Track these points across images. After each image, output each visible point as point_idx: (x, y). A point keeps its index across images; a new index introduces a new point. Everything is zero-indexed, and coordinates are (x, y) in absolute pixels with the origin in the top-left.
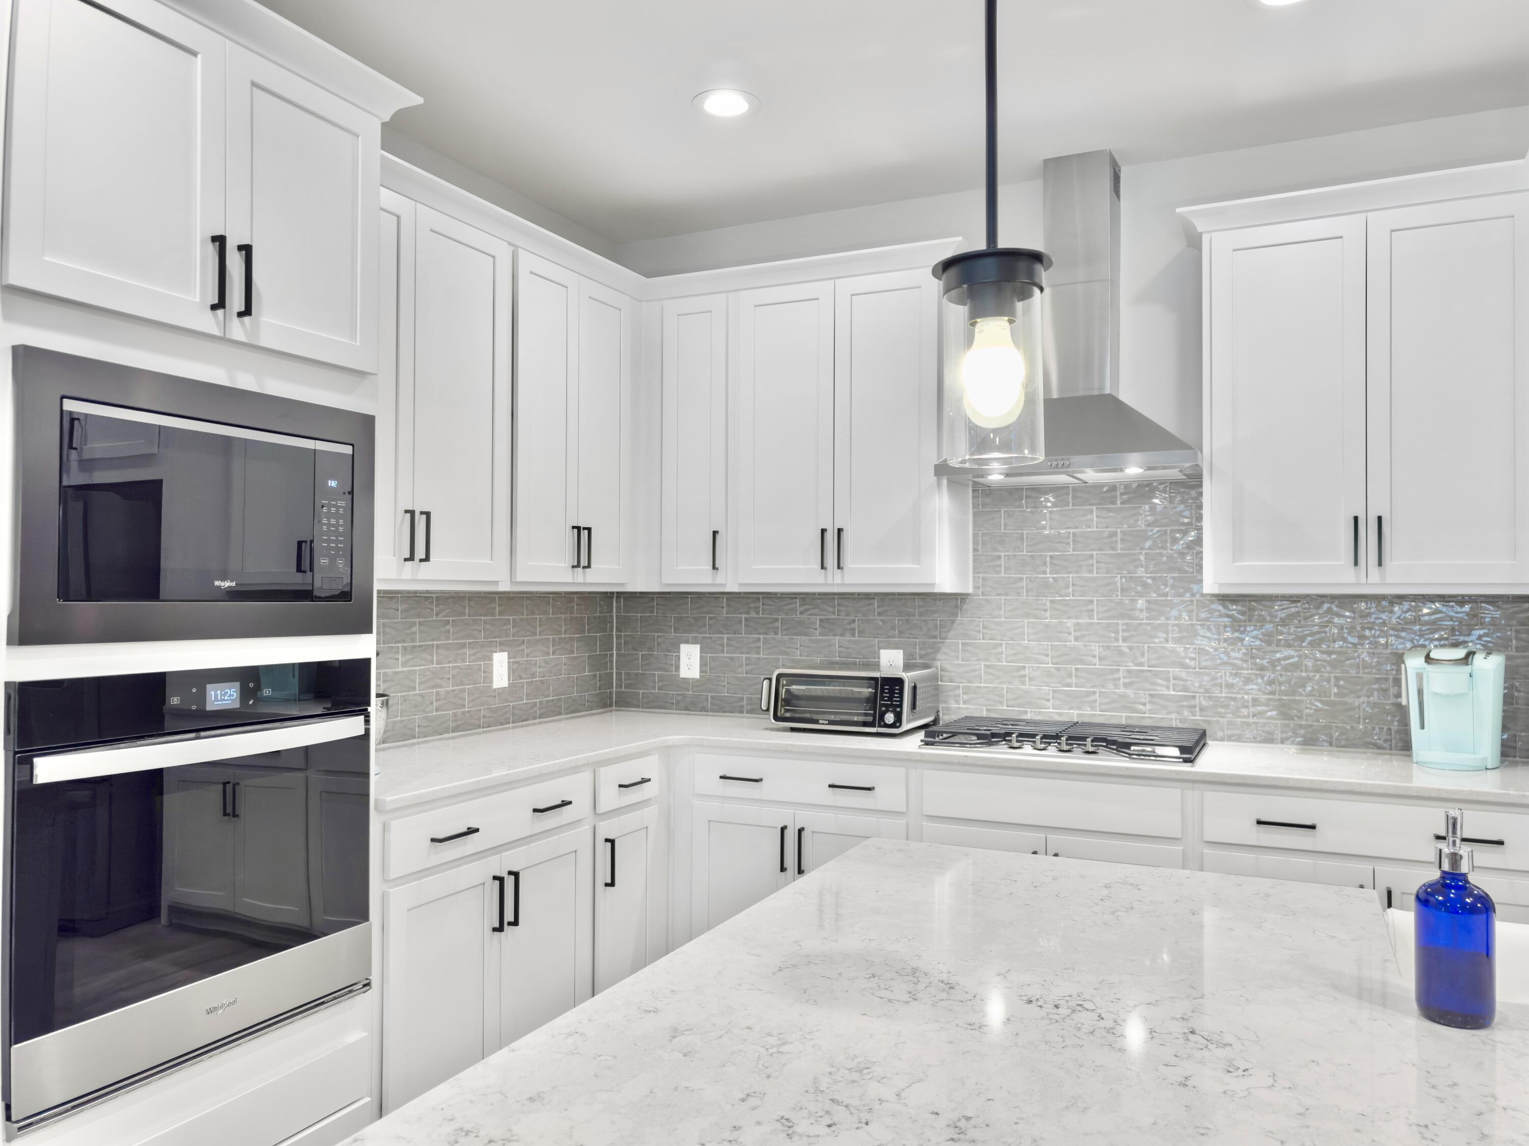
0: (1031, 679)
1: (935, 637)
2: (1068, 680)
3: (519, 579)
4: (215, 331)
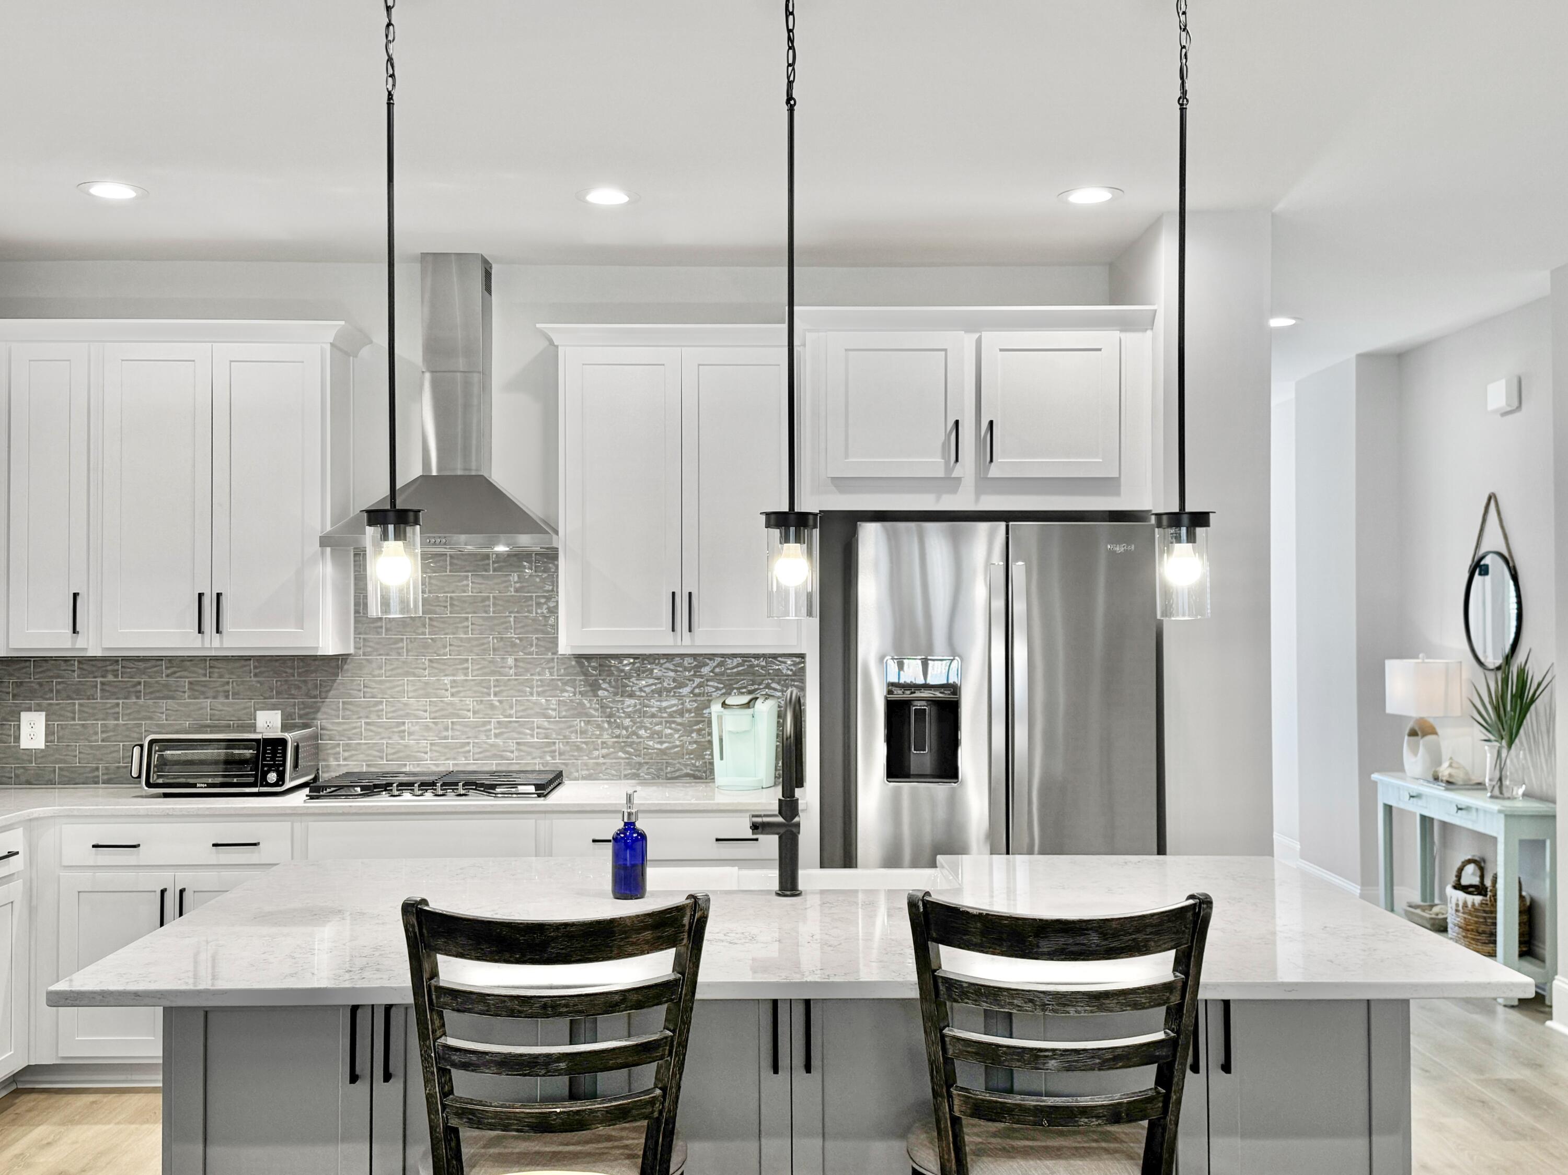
1: (315, 697)
2: (445, 734)
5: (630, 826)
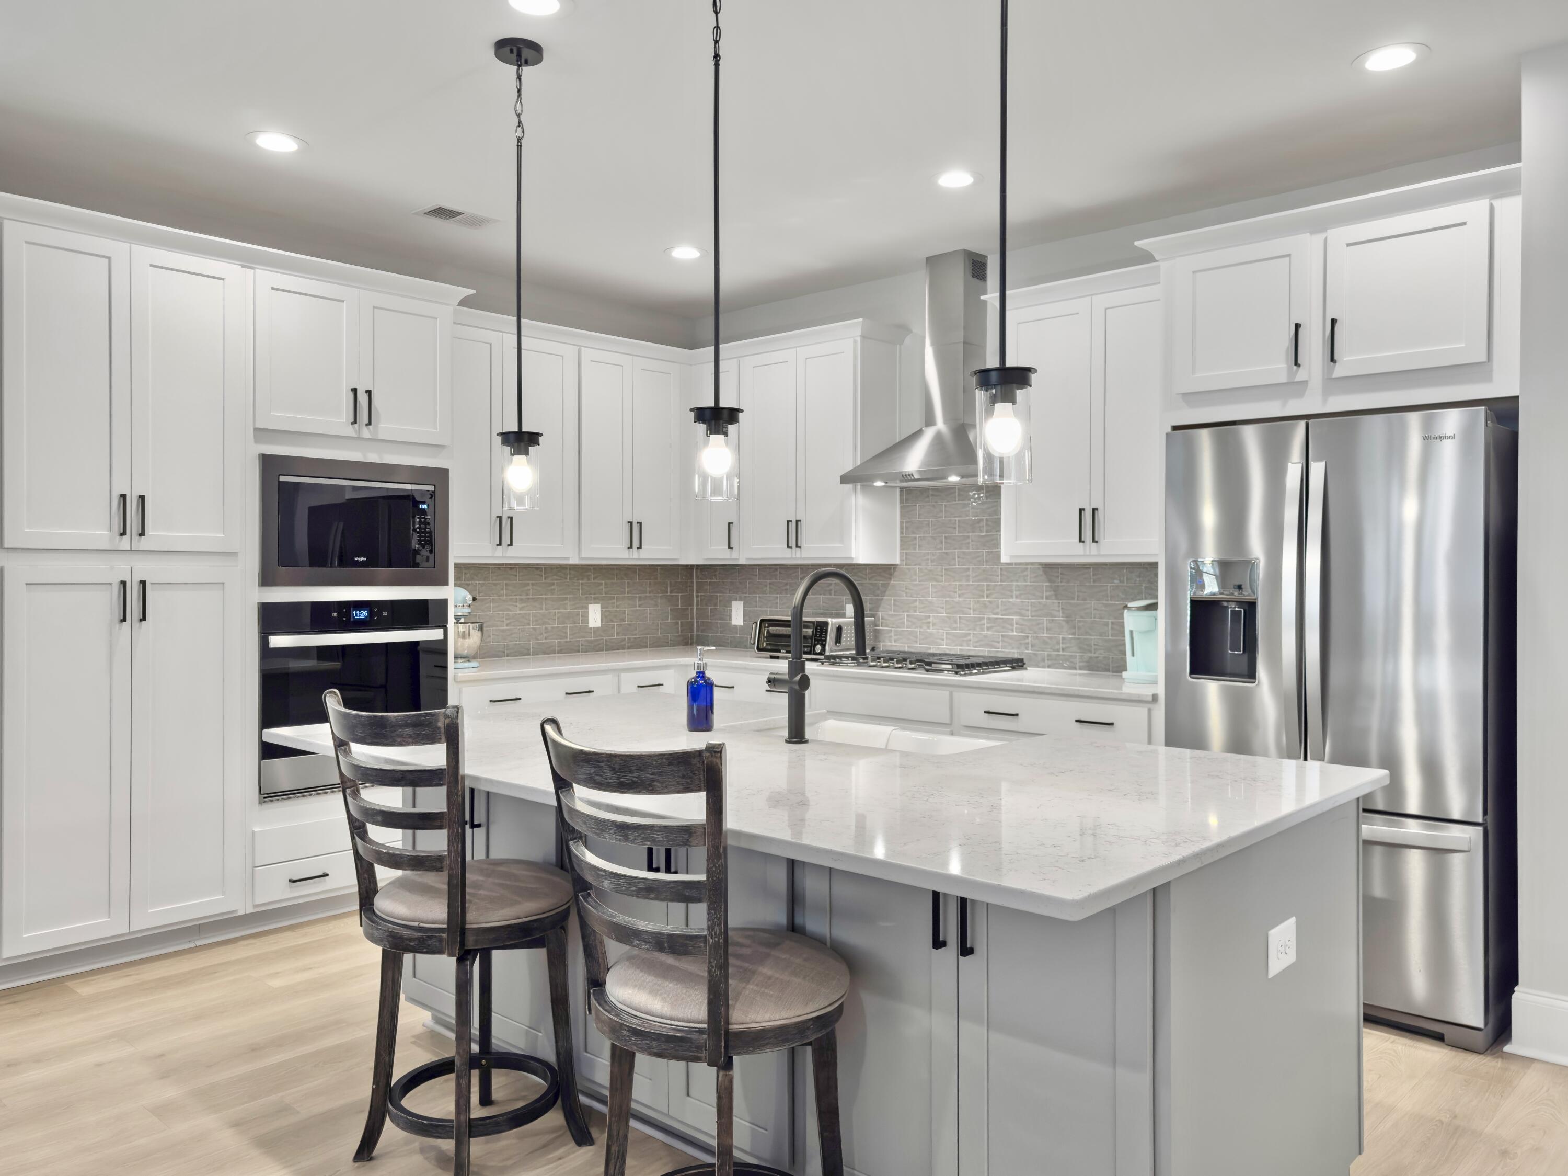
0: (933, 625)
1: (878, 595)
2: (955, 626)
3: (583, 556)
4: (354, 435)
5: (701, 674)
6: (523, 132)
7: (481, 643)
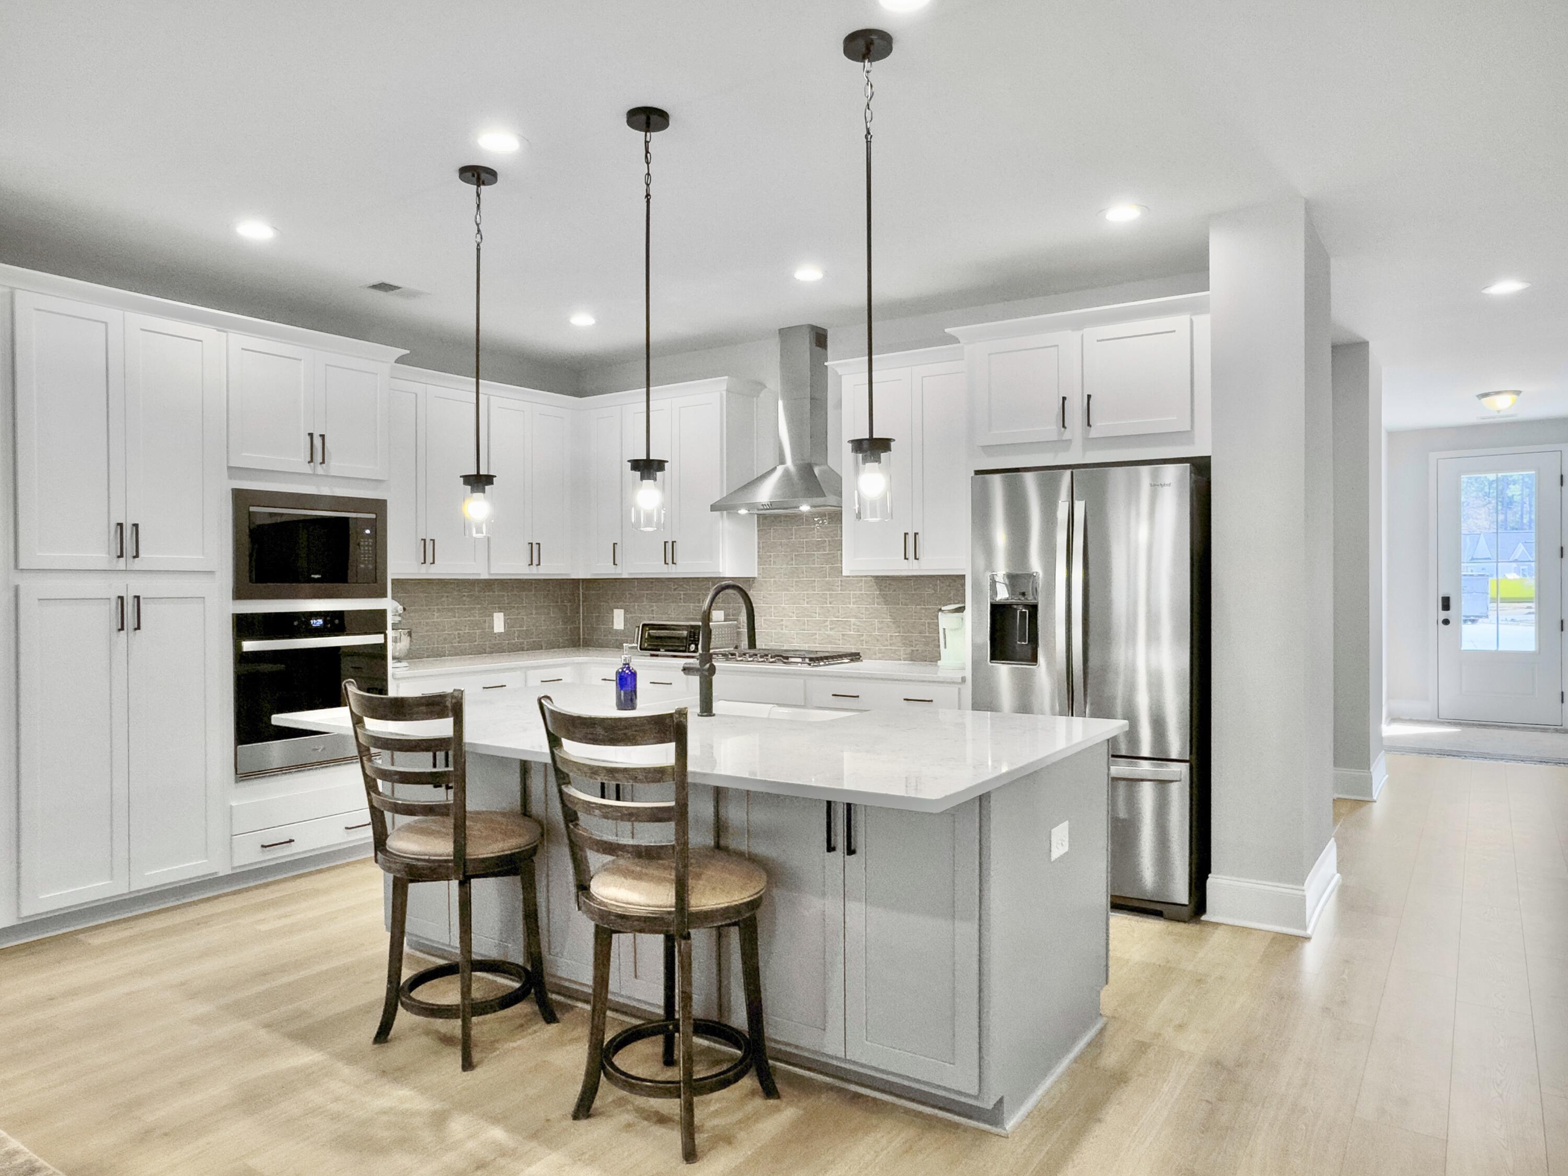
2: (804, 627)
3: (492, 572)
4: (311, 472)
5: (627, 665)
6: (481, 238)
7: (411, 645)
